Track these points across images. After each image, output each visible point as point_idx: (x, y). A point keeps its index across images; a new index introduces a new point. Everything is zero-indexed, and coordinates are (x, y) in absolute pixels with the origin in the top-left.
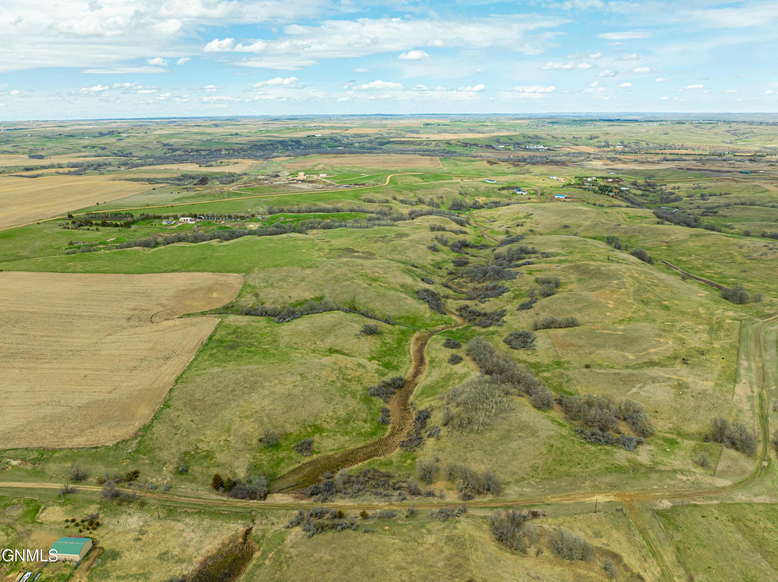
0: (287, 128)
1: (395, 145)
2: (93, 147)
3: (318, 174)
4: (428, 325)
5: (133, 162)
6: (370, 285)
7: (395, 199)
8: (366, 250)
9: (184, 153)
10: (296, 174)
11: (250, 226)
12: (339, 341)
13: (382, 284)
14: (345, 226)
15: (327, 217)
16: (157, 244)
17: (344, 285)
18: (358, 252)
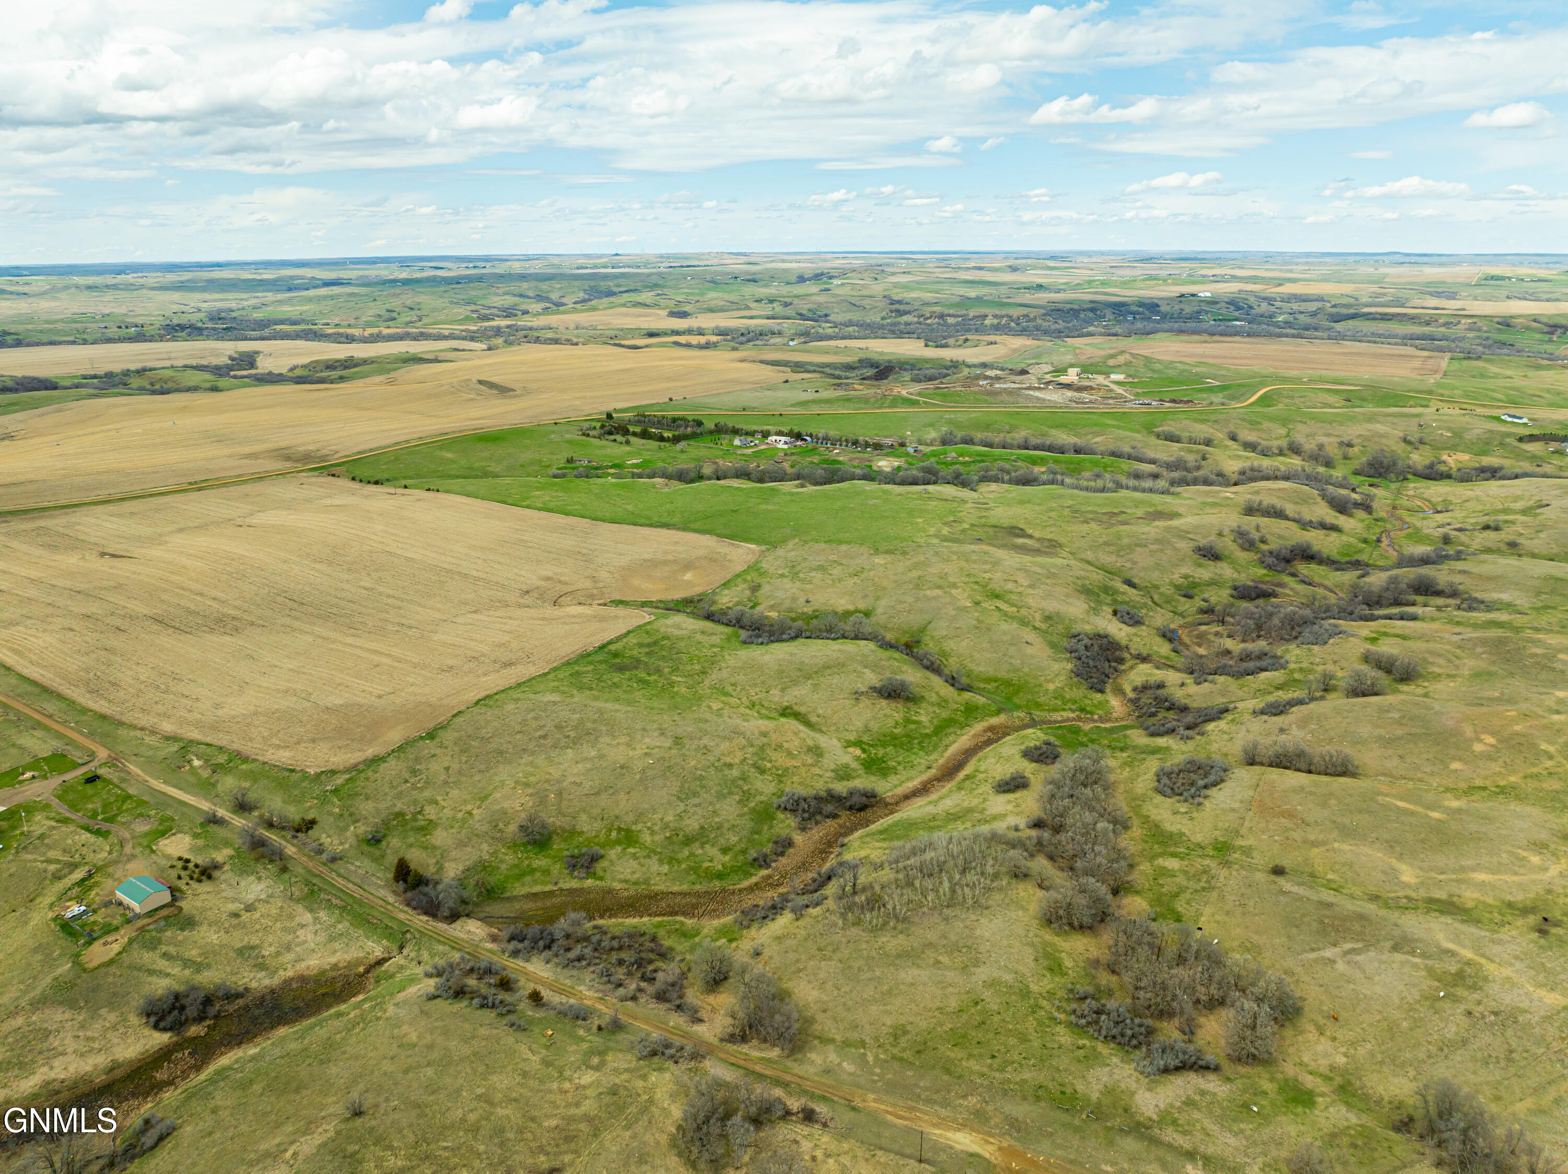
0: (1151, 278)
1: (1368, 323)
2: (771, 301)
3: (1107, 374)
4: (1038, 705)
5: (821, 330)
6: (977, 603)
7: (1233, 438)
8: (1049, 537)
9: (916, 319)
10: (1062, 371)
11: (881, 463)
12: (816, 696)
13: (1004, 606)
14: (1062, 483)
15: (1042, 461)
16: (701, 478)
17: (925, 596)
18: (1030, 537)
